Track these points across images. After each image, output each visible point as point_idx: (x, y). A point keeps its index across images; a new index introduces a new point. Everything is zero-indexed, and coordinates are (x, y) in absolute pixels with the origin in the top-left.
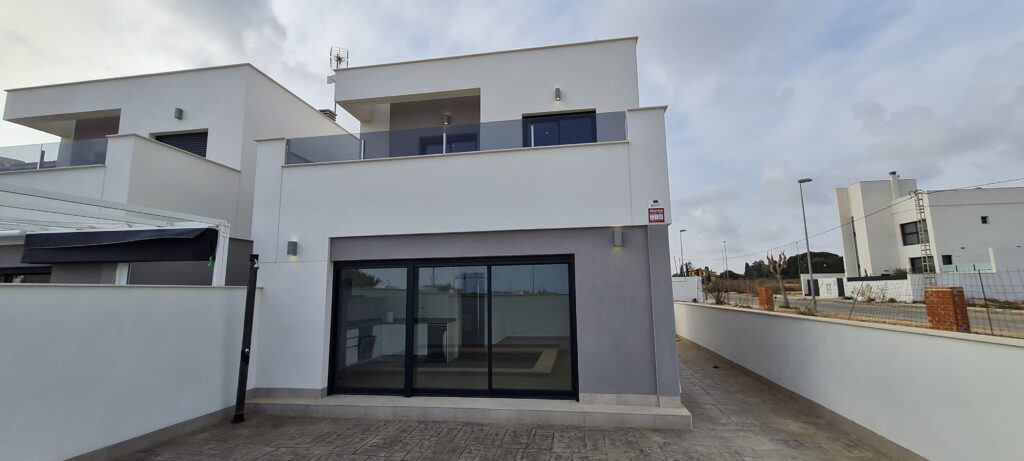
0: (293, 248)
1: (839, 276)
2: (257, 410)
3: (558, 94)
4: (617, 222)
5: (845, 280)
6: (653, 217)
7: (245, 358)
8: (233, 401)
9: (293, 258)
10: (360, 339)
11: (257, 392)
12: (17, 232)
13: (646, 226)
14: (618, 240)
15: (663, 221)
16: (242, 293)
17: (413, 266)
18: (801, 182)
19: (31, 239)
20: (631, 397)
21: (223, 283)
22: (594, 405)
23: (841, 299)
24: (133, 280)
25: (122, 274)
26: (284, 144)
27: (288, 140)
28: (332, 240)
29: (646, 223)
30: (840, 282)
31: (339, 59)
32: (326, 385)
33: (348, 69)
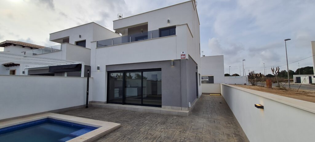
0: (98, 68)
1: (310, 75)
2: (91, 106)
3: (169, 21)
4: (173, 59)
5: (312, 77)
6: (182, 57)
7: (88, 94)
8: (86, 104)
9: (99, 71)
10: (119, 91)
11: (92, 102)
12: (48, 66)
13: (180, 60)
14: (172, 64)
15: (185, 58)
16: (86, 79)
17: (125, 72)
18: (286, 40)
19: (50, 67)
20: (175, 107)
21: (83, 76)
22: (165, 109)
23: (310, 85)
24: (68, 76)
25: (66, 74)
26: (96, 42)
27: (97, 41)
28: (107, 66)
29: (180, 59)
30: (310, 78)
31: (120, 17)
32: (106, 101)
33: (123, 19)
